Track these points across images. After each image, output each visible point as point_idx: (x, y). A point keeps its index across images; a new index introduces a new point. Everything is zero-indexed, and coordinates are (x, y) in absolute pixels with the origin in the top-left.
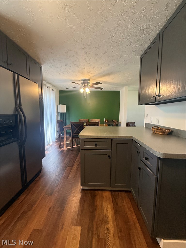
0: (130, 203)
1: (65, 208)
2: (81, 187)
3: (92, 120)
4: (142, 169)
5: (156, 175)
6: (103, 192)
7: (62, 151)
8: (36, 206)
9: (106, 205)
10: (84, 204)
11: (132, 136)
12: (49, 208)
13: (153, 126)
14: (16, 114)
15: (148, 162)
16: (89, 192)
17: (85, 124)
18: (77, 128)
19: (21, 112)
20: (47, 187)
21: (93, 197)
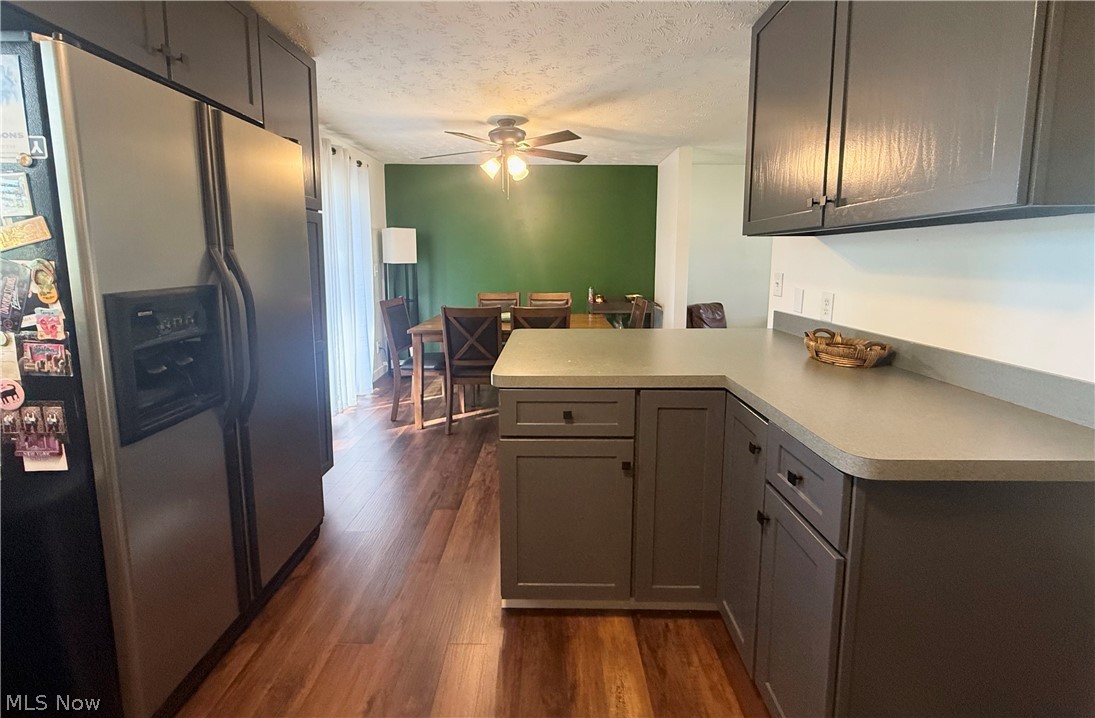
0: (718, 663)
1: (437, 697)
2: (504, 603)
3: (535, 296)
4: (773, 522)
5: (838, 552)
6: (599, 618)
7: (405, 441)
8: (305, 691)
9: (616, 678)
10: (520, 675)
11: (723, 378)
12: (366, 698)
13: (810, 331)
14: (210, 283)
15: (801, 494)
16: (537, 619)
17: (506, 316)
18: (472, 335)
19: (230, 273)
20: (352, 607)
21: (559, 645)
